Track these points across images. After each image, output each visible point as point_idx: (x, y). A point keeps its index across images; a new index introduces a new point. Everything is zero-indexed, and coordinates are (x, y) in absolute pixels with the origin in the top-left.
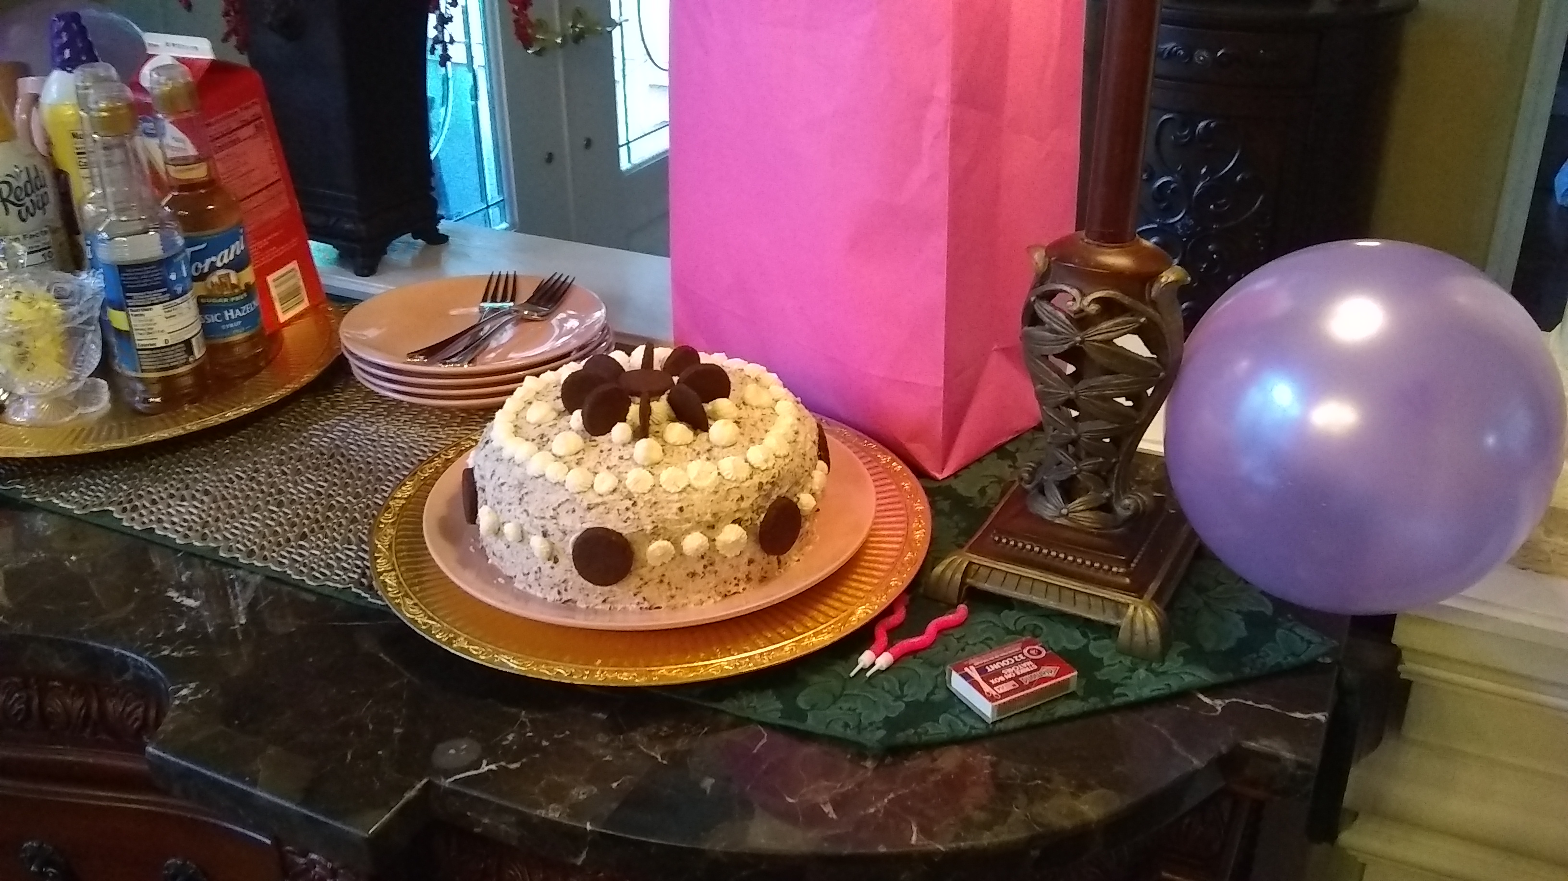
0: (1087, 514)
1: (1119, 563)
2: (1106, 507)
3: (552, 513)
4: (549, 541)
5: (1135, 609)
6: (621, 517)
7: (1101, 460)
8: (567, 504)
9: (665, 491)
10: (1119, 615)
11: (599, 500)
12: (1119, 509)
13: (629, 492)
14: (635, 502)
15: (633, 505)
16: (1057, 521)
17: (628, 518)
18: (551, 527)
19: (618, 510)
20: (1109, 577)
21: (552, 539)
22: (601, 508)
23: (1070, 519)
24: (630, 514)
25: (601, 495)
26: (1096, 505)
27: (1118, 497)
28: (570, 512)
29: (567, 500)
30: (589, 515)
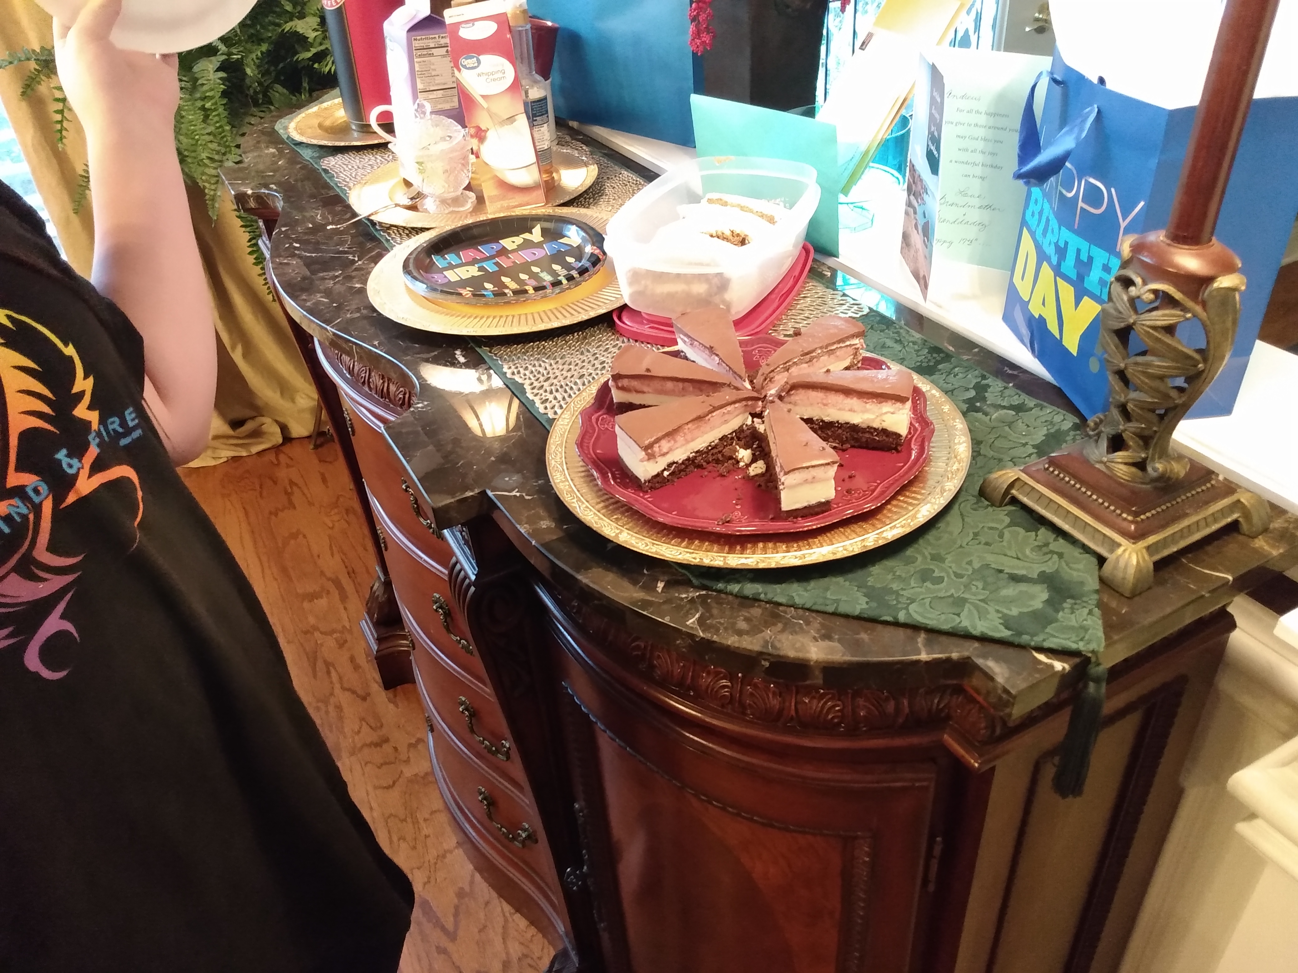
0: (1122, 467)
1: (1130, 513)
2: (1141, 465)
5: (1125, 551)
7: (1143, 426)
10: (1112, 551)
12: (1149, 469)
16: (1097, 466)
20: (1119, 521)
23: (1107, 467)
26: (1131, 461)
27: (1153, 460)
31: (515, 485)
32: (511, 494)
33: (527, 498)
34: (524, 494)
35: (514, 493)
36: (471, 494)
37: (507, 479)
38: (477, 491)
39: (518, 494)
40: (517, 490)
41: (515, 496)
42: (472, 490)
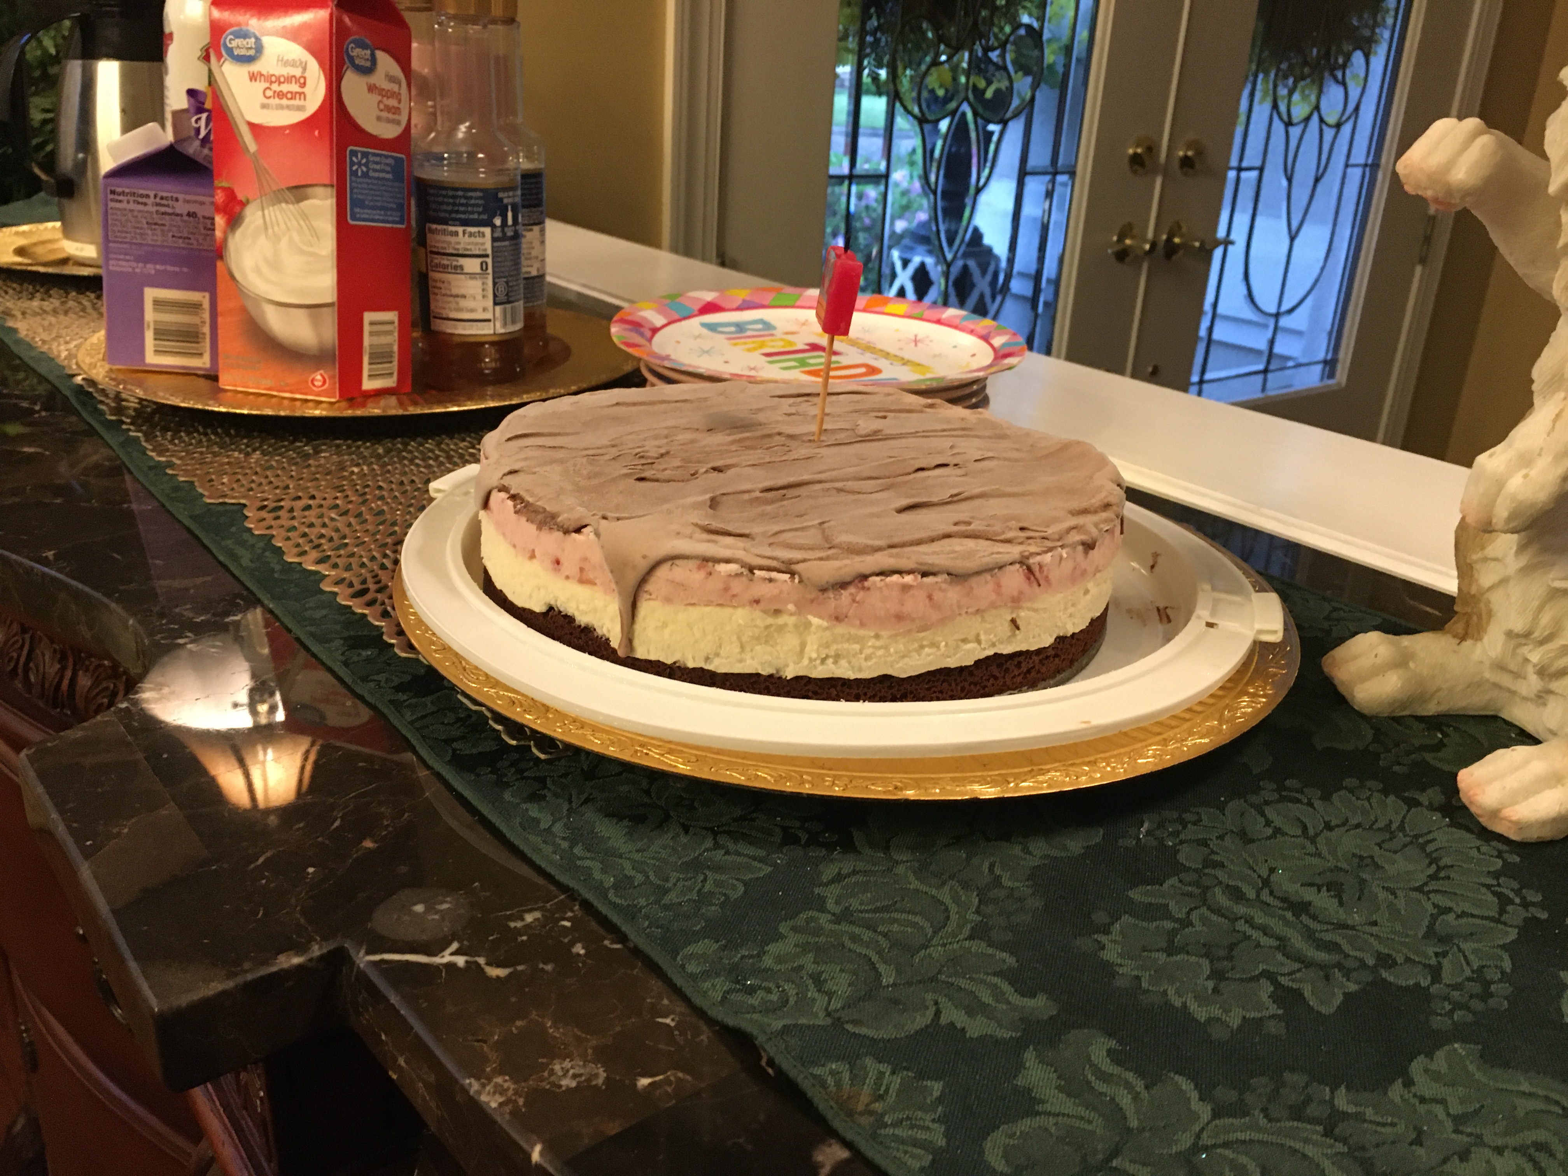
31: (446, 928)
32: (437, 960)
33: (495, 972)
34: (481, 961)
35: (446, 958)
36: (296, 960)
37: (419, 908)
38: (316, 951)
39: (461, 961)
40: (455, 946)
41: (451, 966)
42: (301, 949)
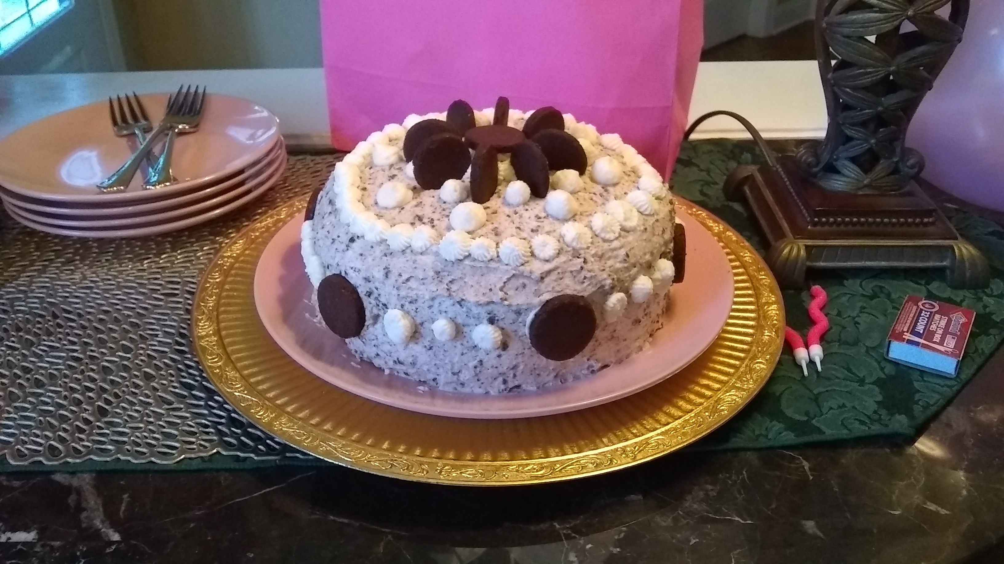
3: (501, 294)
4: (498, 326)
5: (959, 248)
6: (576, 279)
8: (513, 281)
9: (605, 241)
11: (548, 267)
13: (574, 249)
14: (585, 259)
15: (584, 262)
17: (585, 278)
18: (500, 311)
19: (571, 272)
20: (919, 229)
21: (501, 324)
22: (554, 276)
24: (584, 273)
25: (547, 261)
28: (520, 289)
29: (514, 275)
30: (543, 286)
